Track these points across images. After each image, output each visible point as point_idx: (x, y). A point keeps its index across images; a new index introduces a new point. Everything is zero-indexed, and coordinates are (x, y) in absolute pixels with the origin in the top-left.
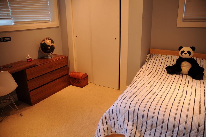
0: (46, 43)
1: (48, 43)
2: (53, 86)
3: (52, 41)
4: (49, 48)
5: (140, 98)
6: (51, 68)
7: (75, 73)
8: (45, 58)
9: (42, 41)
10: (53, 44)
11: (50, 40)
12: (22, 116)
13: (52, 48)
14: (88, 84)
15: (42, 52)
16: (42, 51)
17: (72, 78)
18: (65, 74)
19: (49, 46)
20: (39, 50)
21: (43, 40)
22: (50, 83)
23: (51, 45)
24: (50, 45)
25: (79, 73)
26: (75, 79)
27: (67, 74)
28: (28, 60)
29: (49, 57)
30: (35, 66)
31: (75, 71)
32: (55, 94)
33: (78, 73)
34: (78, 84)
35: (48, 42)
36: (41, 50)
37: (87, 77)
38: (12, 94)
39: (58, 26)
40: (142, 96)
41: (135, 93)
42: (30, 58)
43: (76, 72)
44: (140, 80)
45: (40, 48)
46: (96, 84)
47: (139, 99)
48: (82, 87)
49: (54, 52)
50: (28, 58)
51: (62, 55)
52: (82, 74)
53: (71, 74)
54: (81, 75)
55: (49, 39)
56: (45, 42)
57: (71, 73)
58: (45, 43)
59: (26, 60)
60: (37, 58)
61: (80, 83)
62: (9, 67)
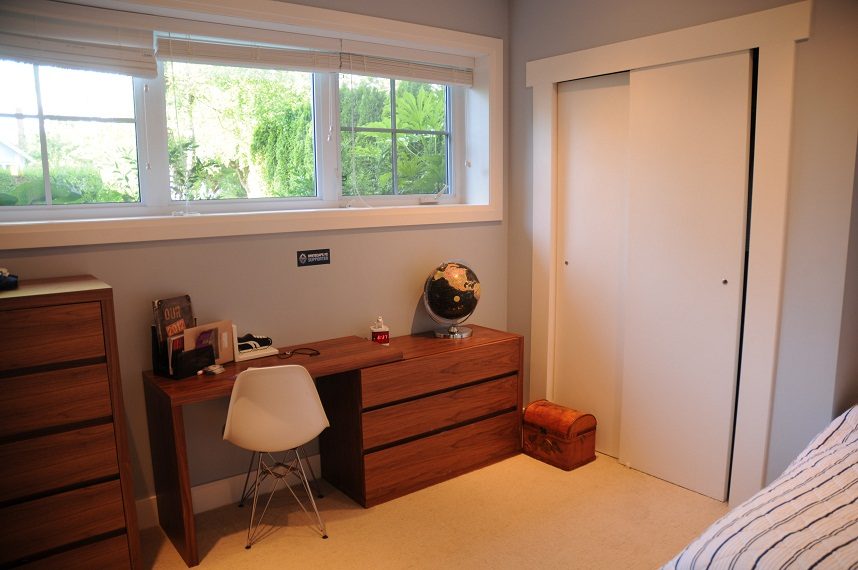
0: (447, 282)
1: (453, 280)
2: (453, 446)
3: (471, 275)
4: (457, 299)
5: (809, 546)
6: (454, 373)
7: (546, 409)
8: (438, 334)
9: (435, 273)
10: (472, 286)
11: (463, 271)
12: (325, 537)
13: (469, 303)
14: (593, 458)
15: (431, 312)
16: (429, 309)
17: (533, 425)
18: (507, 406)
19: (459, 293)
20: (421, 303)
21: (440, 269)
22: (442, 433)
23: (465, 290)
24: (463, 289)
25: (564, 410)
26: (544, 430)
27: (514, 408)
28: (375, 335)
29: (453, 333)
30: (398, 359)
31: (549, 398)
32: (455, 479)
33: (556, 407)
34: (552, 452)
35: (456, 276)
36: (426, 302)
37: (593, 429)
38: (304, 450)
39: (501, 219)
40: (819, 541)
41: (786, 521)
42: (384, 329)
43: (550, 404)
44: (823, 472)
45: (423, 295)
46: (628, 464)
47: (799, 553)
48: (567, 468)
49: (475, 318)
50: (376, 330)
51: (504, 330)
52: (574, 414)
53: (528, 408)
54: (569, 418)
55: (461, 266)
56: (444, 275)
57: (531, 408)
58: (443, 279)
59: (370, 337)
60: (410, 333)
61: (561, 452)
62: (311, 355)
